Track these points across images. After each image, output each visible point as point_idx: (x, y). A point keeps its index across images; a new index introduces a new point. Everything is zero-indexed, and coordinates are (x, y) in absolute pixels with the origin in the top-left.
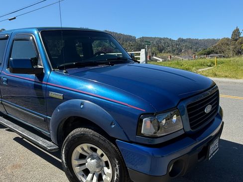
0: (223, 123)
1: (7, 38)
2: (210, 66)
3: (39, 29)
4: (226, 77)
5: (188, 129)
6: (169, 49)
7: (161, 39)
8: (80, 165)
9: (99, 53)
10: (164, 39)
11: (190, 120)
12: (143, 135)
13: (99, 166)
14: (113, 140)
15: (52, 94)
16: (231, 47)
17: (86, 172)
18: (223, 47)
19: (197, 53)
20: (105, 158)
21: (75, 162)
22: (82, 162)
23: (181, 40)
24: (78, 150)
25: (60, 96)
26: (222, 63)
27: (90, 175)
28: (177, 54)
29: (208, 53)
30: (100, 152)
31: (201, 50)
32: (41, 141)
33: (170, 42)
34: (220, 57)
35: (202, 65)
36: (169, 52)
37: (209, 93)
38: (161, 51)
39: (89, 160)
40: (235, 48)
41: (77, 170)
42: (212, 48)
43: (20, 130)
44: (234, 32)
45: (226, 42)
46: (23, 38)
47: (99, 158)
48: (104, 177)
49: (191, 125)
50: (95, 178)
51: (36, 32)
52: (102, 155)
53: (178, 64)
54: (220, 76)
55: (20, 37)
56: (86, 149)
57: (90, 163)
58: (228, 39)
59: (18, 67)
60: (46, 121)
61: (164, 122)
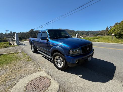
0: (93, 53)
1: (41, 32)
2: (97, 39)
3: (48, 30)
4: (102, 42)
5: (82, 53)
6: (86, 34)
7: (83, 31)
8: (56, 61)
9: (62, 35)
10: (84, 31)
11: (82, 51)
12: (70, 54)
13: (61, 61)
14: (63, 55)
15: (50, 45)
16: (105, 33)
17: (58, 63)
18: (103, 33)
19: (94, 35)
20: (62, 60)
21: (55, 61)
22: (57, 61)
23: (89, 31)
24: (56, 58)
25: (52, 45)
26: (102, 38)
27: (59, 64)
28: (88, 36)
29: (98, 35)
30: (61, 58)
31: (95, 34)
32: (48, 56)
33: (86, 32)
34: (102, 36)
35: (95, 38)
36: (85, 35)
37: (89, 44)
38: (83, 35)
39: (58, 60)
40: (107, 33)
41: (56, 62)
42: (99, 33)
43: (43, 54)
44: (106, 28)
45: (103, 31)
46: (44, 32)
47: (61, 60)
48: (62, 64)
49: (82, 52)
50: (60, 64)
51: (47, 31)
52: (61, 59)
53: (87, 38)
54: (100, 42)
55: (43, 32)
56: (58, 57)
57: (59, 61)
58: (104, 31)
59: (43, 39)
60: (49, 51)
61: (75, 51)
